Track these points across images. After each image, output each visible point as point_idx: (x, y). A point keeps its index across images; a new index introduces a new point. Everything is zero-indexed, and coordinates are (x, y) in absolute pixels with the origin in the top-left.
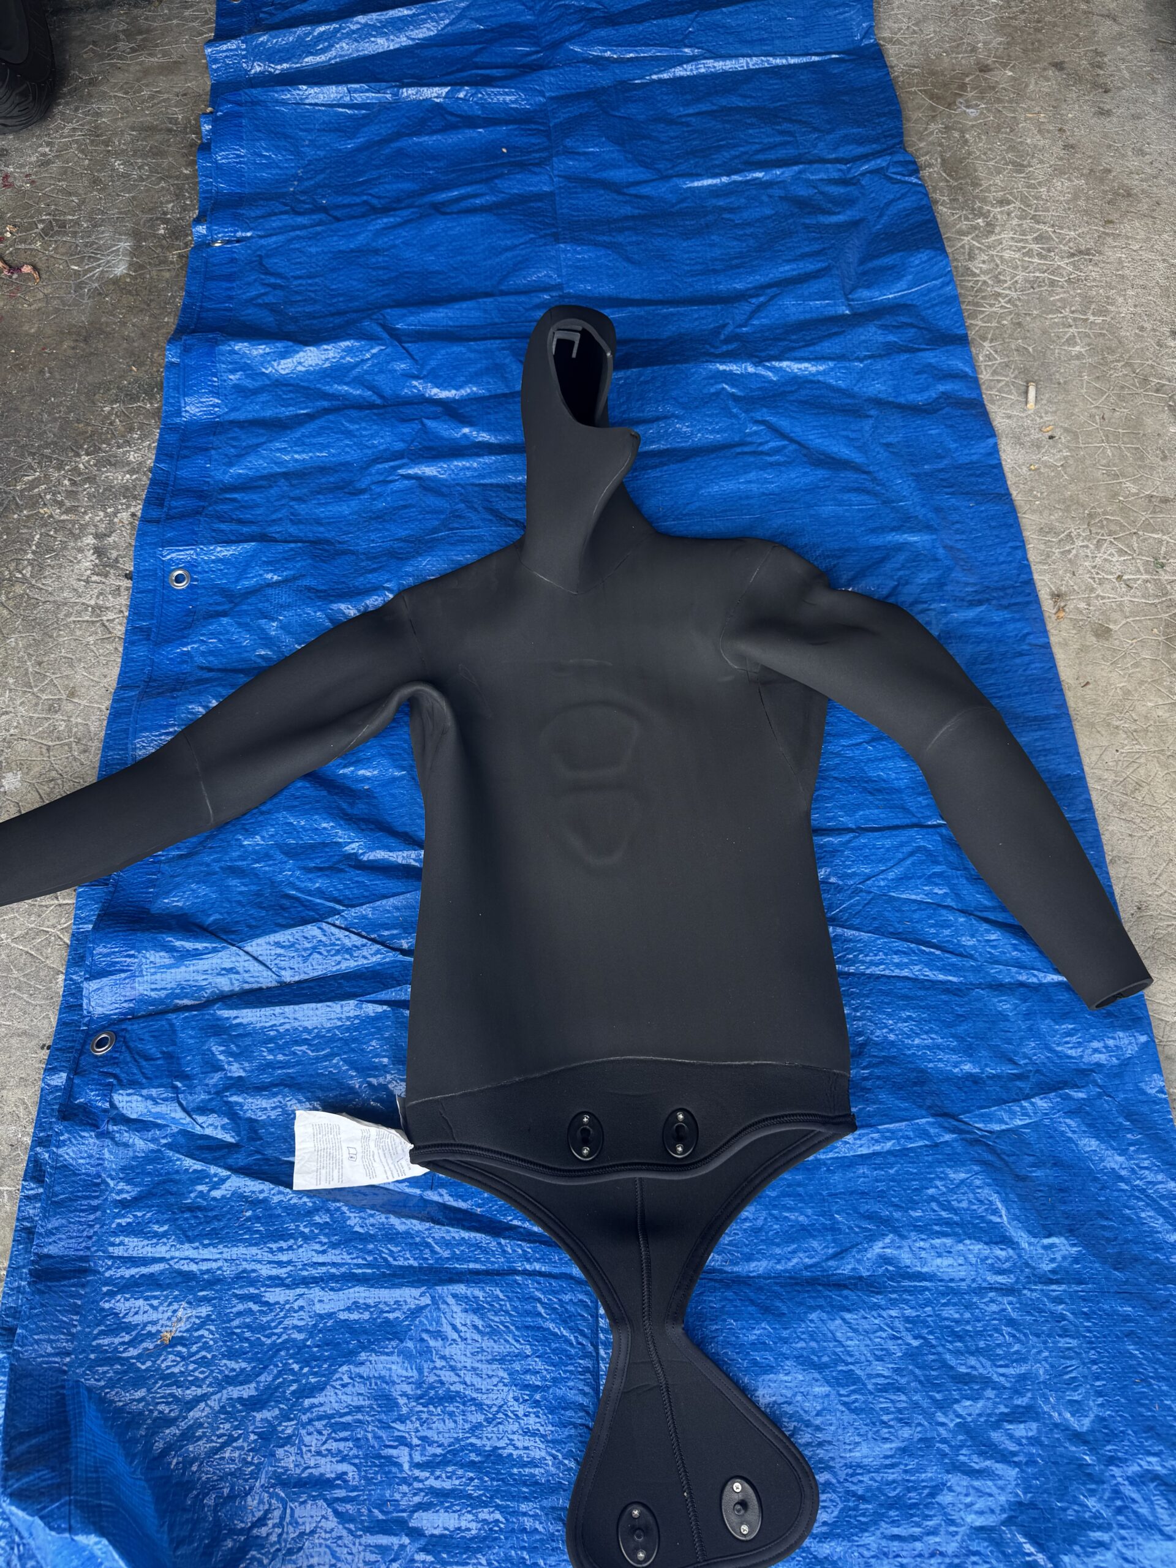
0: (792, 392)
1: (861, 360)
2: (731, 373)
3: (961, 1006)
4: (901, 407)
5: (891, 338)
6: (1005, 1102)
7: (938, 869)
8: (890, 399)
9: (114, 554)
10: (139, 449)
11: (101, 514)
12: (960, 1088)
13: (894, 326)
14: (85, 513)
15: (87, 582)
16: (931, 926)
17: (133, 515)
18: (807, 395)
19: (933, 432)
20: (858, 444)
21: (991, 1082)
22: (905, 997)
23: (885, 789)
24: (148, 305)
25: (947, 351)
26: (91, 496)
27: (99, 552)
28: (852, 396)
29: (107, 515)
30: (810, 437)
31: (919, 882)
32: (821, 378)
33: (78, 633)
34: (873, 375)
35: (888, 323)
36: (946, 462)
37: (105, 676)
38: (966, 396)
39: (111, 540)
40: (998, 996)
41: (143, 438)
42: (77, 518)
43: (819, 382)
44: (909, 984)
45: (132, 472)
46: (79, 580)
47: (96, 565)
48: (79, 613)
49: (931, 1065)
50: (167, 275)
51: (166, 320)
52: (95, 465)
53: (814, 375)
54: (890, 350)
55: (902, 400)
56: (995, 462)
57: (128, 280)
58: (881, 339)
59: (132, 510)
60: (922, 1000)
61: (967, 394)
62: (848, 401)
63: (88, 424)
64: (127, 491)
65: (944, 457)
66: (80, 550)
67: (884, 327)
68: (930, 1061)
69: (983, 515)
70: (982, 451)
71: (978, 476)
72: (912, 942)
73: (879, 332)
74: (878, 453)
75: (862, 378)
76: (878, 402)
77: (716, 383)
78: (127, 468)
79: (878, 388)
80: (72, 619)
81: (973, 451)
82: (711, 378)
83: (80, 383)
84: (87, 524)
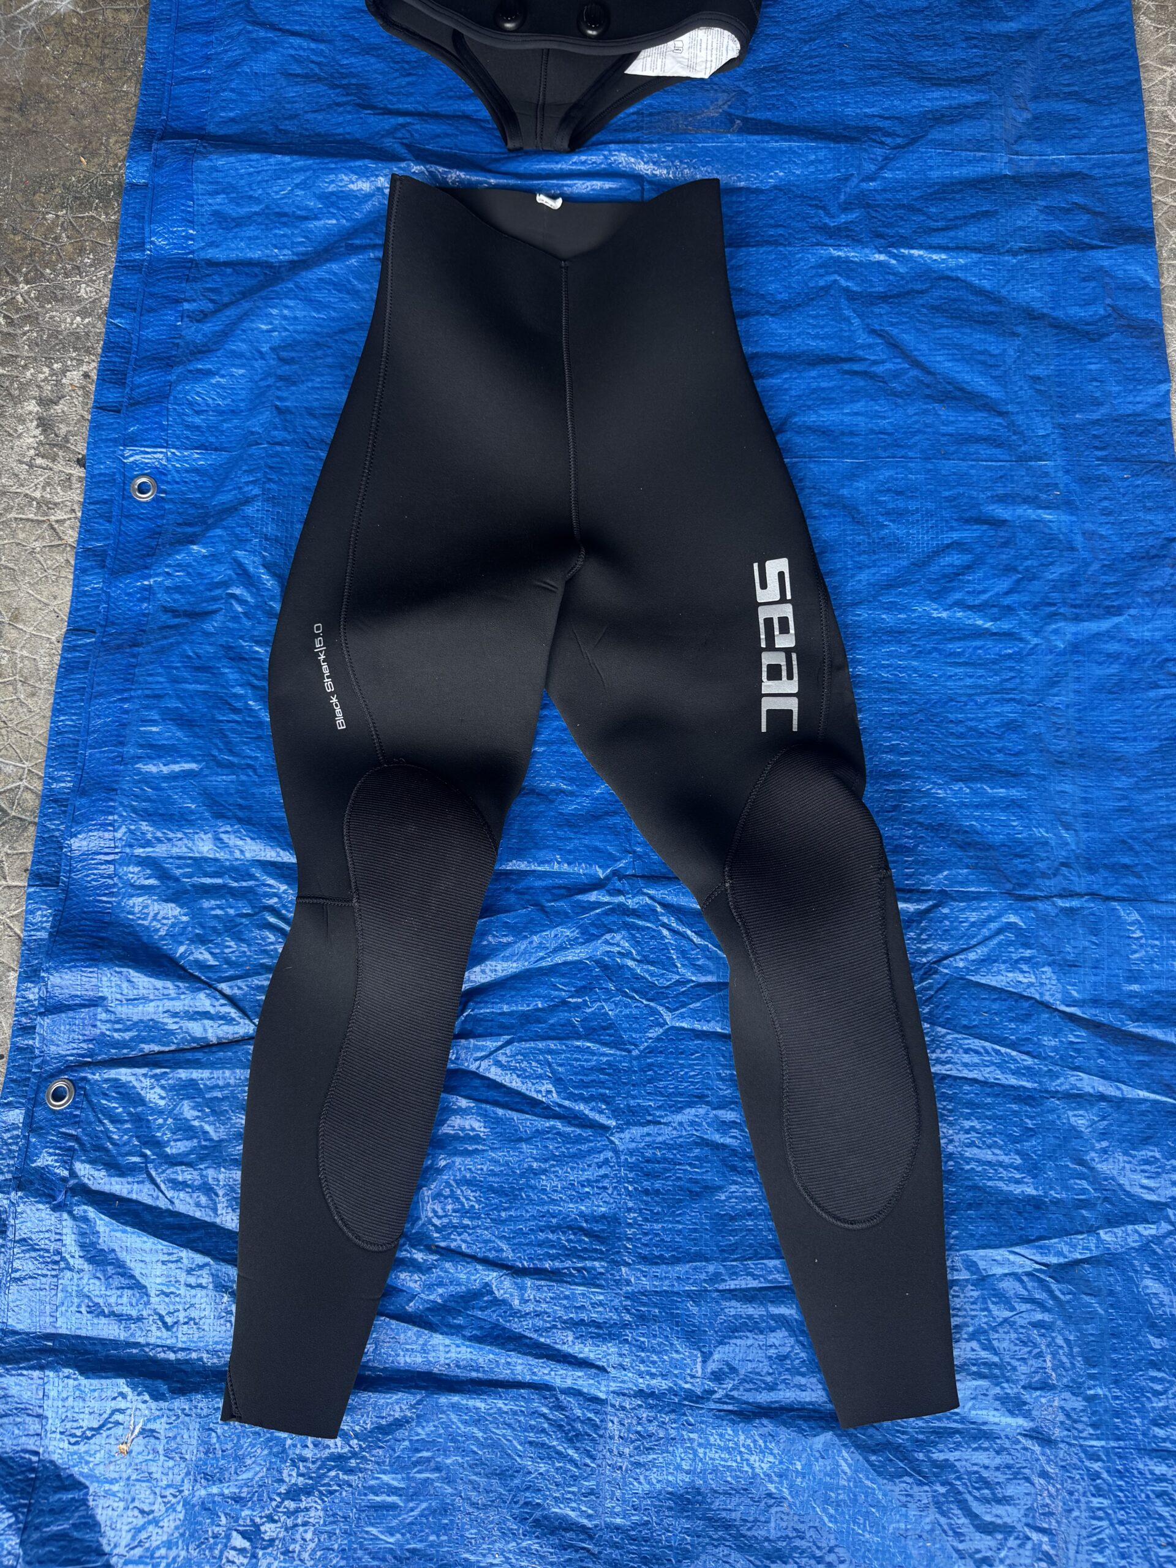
0: (922, 292)
1: (1014, 253)
2: (847, 261)
3: (1031, 1118)
4: (1058, 326)
5: (1057, 226)
6: (1068, 1234)
7: (1028, 953)
8: (1045, 311)
9: (63, 429)
10: (93, 281)
11: (46, 370)
12: (1020, 1213)
13: (1061, 209)
14: (25, 367)
15: (31, 466)
16: (1011, 1021)
17: (86, 375)
18: (941, 298)
19: (1092, 367)
20: (998, 373)
21: (1054, 1208)
22: (970, 1104)
23: (977, 843)
24: (102, 64)
25: (1126, 252)
26: (33, 344)
27: (45, 424)
28: (998, 300)
29: (53, 373)
30: (938, 358)
31: (1003, 967)
32: (961, 275)
33: (21, 535)
34: (1027, 276)
35: (1055, 204)
36: (1103, 410)
37: (55, 598)
38: (1142, 316)
39: (58, 408)
40: (1075, 1109)
41: (97, 263)
42: (15, 373)
43: (957, 279)
44: (976, 1088)
45: (83, 313)
46: (21, 462)
47: (40, 443)
48: (21, 509)
49: (990, 1183)
50: (126, 18)
51: (125, 88)
52: (37, 298)
53: (951, 269)
54: (1053, 244)
55: (1059, 313)
56: (1163, 416)
57: (75, 21)
58: (1043, 227)
59: (85, 368)
60: (989, 1109)
61: (1143, 314)
62: (992, 308)
63: (27, 238)
64: (77, 340)
65: (1102, 404)
66: (21, 420)
67: (1049, 210)
68: (990, 1179)
69: (1139, 491)
70: (1149, 400)
71: (1140, 434)
72: (986, 1040)
73: (1042, 217)
74: (1021, 388)
75: (1013, 278)
76: (1031, 316)
77: (827, 273)
78: (76, 308)
79: (1032, 294)
80: (13, 515)
81: (1138, 399)
82: (821, 266)
83: (16, 175)
84: (29, 383)
